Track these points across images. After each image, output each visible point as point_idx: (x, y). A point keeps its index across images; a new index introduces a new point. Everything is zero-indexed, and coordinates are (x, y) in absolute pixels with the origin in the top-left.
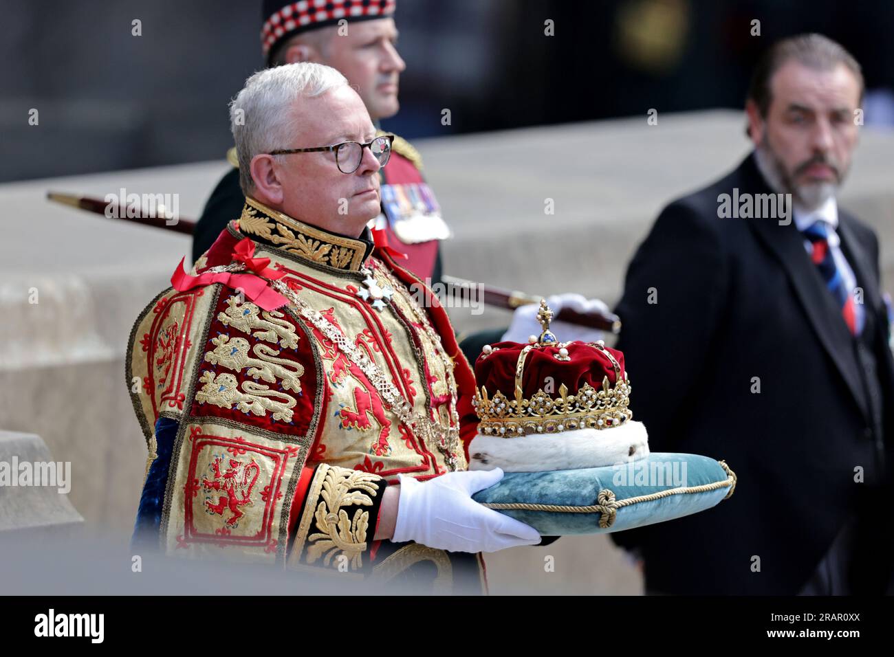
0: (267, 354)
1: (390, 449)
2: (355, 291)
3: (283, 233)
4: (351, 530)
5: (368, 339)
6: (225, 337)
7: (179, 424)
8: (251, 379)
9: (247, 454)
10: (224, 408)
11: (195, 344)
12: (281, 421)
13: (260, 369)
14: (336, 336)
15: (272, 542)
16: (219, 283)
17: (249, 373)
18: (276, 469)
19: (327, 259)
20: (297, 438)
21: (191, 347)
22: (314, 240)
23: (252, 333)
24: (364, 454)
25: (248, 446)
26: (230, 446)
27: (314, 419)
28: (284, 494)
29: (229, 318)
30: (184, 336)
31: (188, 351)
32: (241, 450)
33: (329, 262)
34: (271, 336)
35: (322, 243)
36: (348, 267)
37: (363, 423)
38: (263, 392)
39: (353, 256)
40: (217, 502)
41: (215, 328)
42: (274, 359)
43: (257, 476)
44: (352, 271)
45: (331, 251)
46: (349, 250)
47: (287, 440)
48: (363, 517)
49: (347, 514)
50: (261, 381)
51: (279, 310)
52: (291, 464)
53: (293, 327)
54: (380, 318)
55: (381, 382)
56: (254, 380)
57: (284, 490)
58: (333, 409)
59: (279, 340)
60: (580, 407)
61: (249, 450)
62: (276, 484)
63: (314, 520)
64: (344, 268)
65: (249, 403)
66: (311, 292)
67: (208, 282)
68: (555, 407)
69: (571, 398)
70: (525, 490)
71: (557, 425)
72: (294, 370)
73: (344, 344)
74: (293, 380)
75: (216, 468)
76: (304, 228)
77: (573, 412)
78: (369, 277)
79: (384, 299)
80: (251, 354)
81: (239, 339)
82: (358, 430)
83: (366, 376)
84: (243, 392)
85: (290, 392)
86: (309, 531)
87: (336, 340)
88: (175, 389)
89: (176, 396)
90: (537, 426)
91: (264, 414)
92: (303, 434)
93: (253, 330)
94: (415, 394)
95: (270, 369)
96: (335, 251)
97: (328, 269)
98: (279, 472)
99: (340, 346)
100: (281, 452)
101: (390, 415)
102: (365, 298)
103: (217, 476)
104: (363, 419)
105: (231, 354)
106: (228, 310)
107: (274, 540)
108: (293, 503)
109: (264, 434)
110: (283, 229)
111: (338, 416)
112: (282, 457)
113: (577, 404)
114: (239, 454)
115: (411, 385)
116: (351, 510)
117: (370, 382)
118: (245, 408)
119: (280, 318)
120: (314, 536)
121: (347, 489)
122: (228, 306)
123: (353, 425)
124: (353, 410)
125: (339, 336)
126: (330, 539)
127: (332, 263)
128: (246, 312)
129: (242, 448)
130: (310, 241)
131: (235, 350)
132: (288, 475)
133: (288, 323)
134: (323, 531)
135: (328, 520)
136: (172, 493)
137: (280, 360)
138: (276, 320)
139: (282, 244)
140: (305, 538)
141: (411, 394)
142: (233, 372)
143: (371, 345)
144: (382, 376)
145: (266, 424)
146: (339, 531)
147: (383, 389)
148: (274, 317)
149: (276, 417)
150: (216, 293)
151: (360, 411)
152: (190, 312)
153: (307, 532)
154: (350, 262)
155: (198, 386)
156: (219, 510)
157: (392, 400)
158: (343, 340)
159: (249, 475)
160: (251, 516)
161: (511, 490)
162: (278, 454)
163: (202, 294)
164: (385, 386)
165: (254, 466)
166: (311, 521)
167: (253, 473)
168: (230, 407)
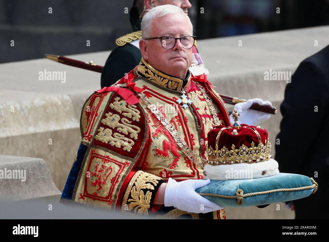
0: (126, 122)
1: (178, 166)
2: (176, 99)
3: (149, 73)
4: (144, 199)
5: (176, 120)
6: (110, 113)
7: (88, 147)
8: (118, 132)
9: (109, 163)
10: (105, 143)
11: (100, 115)
12: (126, 151)
13: (122, 128)
14: (161, 117)
15: (111, 200)
16: (114, 91)
17: (117, 130)
18: (119, 170)
19: (166, 85)
20: (131, 159)
21: (98, 116)
22: (161, 77)
23: (122, 113)
24: (164, 168)
25: (110, 160)
26: (104, 159)
27: (139, 151)
28: (119, 181)
29: (114, 106)
30: (96, 111)
31: (96, 118)
32: (107, 161)
33: (167, 87)
34: (129, 115)
35: (164, 78)
36: (176, 89)
37: (165, 155)
38: (122, 138)
39: (178, 85)
40: (94, 182)
41: (108, 109)
42: (129, 125)
43: (111, 172)
44: (177, 91)
45: (168, 82)
46: (176, 82)
47: (127, 159)
48: (149, 194)
49: (143, 192)
50: (122, 133)
51: (135, 105)
52: (125, 169)
53: (139, 112)
54: (184, 112)
55: (178, 138)
56: (119, 133)
57: (120, 180)
58: (152, 148)
59: (132, 117)
60: (240, 154)
61: (110, 161)
62: (117, 177)
63: (130, 193)
64: (174, 90)
65: (115, 142)
66: (155, 98)
67: (110, 90)
68: (230, 154)
69: (237, 150)
70: (213, 188)
71: (231, 161)
72: (136, 130)
73: (164, 121)
74: (135, 134)
75: (96, 167)
76: (157, 72)
77: (238, 156)
78: (184, 94)
79: (188, 104)
80: (120, 122)
81: (116, 115)
82: (162, 158)
83: (171, 136)
84: (114, 137)
85: (133, 139)
86: (128, 197)
87: (161, 119)
88: (88, 133)
89: (89, 136)
90: (223, 161)
91: (120, 147)
92: (133, 157)
93: (123, 112)
94: (194, 145)
95: (126, 128)
96: (170, 83)
97: (167, 89)
98: (120, 172)
99: (162, 122)
100: (123, 164)
101: (180, 152)
102: (179, 103)
103: (96, 171)
104: (166, 153)
105: (112, 121)
106: (114, 103)
107: (112, 200)
108: (122, 185)
109: (118, 155)
110: (149, 71)
111: (154, 151)
112: (123, 166)
113: (239, 153)
114: (106, 163)
115: (194, 141)
116: (145, 191)
117: (173, 138)
118: (113, 143)
119: (134, 108)
120: (130, 200)
121: (145, 182)
122: (115, 101)
123: (160, 155)
124: (161, 149)
125: (163, 118)
126: (136, 202)
127: (169, 87)
128: (121, 104)
129: (108, 160)
130: (159, 77)
131: (113, 119)
132: (123, 173)
133: (137, 110)
134: (134, 198)
135: (136, 194)
136: (81, 176)
137: (131, 125)
138: (133, 109)
139: (149, 78)
140: (127, 200)
141: (193, 144)
142: (111, 128)
143: (177, 123)
144: (179, 136)
145: (120, 151)
146: (139, 199)
147: (179, 141)
148: (132, 107)
149: (125, 149)
150: (111, 95)
151: (164, 149)
152: (100, 102)
153: (127, 198)
154: (177, 87)
155: (97, 133)
156: (94, 185)
157: (181, 146)
158: (164, 119)
159: (108, 172)
160: (105, 189)
161: (209, 188)
162: (122, 164)
163: (107, 95)
164: (180, 140)
165: (110, 168)
166: (129, 193)
167: (109, 171)
168: (107, 143)
